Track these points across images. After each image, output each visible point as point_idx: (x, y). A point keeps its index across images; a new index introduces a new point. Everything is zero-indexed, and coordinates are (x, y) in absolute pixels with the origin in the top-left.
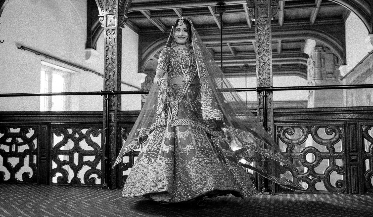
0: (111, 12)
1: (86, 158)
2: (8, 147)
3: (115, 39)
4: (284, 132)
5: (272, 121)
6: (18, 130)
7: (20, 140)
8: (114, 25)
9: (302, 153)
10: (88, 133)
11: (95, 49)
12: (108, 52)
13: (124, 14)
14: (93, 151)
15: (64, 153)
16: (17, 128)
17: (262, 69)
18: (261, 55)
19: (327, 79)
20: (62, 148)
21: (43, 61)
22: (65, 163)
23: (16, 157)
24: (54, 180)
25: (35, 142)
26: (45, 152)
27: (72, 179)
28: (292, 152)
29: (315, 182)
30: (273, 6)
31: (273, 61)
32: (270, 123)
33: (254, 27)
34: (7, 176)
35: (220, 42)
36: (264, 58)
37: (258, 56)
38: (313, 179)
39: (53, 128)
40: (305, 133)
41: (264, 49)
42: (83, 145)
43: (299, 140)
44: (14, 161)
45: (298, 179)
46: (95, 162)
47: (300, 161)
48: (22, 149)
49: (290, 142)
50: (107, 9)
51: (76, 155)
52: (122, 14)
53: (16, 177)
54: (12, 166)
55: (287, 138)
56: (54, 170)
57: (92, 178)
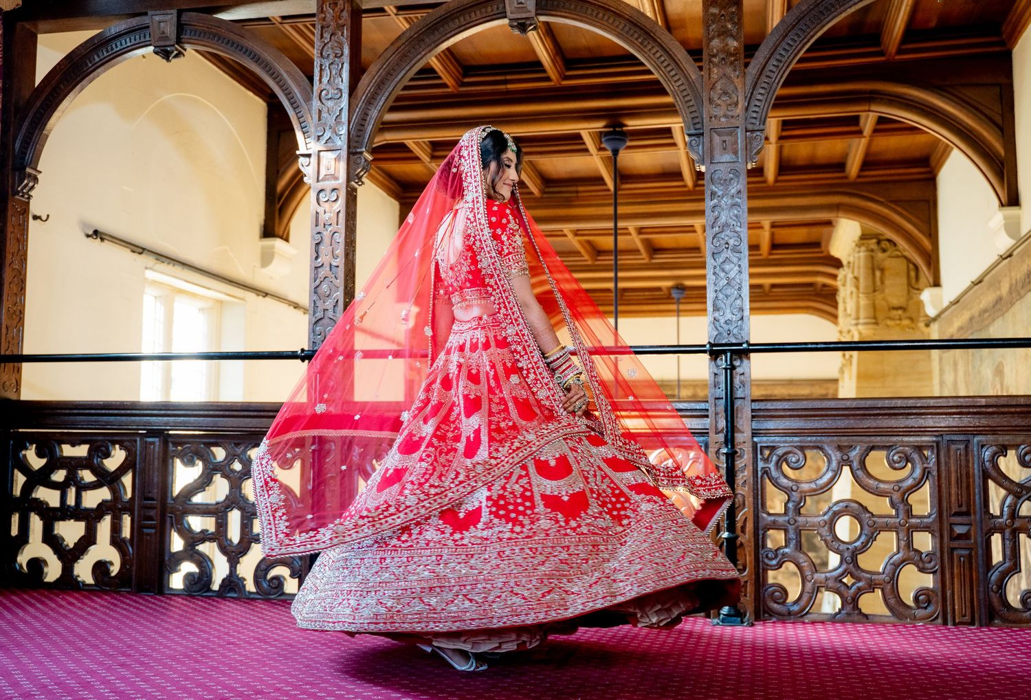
0: (330, 145)
2: (57, 493)
3: (340, 215)
4: (779, 460)
5: (748, 434)
6: (82, 451)
7: (88, 476)
8: (336, 179)
9: (826, 517)
11: (287, 240)
12: (322, 247)
13: (364, 150)
15: (204, 511)
16: (80, 444)
17: (721, 296)
18: (721, 260)
19: (889, 322)
20: (198, 499)
21: (151, 269)
22: (204, 537)
23: (78, 519)
25: (127, 480)
26: (152, 508)
27: (224, 580)
28: (800, 513)
29: (860, 592)
30: (752, 131)
31: (752, 275)
32: (743, 437)
33: (703, 185)
34: (53, 570)
35: (611, 225)
36: (727, 267)
37: (712, 261)
38: (853, 584)
39: (176, 444)
40: (834, 464)
41: (727, 243)
43: (818, 482)
44: (70, 531)
45: (814, 583)
47: (821, 536)
48: (92, 499)
49: (794, 488)
50: (319, 136)
51: (235, 517)
52: (359, 150)
53: (76, 573)
54: (65, 543)
55: (786, 477)
56: (175, 556)
57: (274, 577)
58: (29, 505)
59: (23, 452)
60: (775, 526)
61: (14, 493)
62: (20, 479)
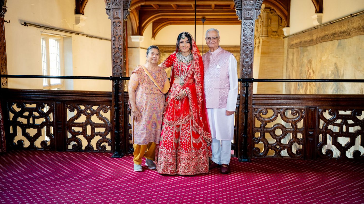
1: (97, 130)
2: (26, 120)
3: (121, 31)
4: (260, 112)
5: (251, 104)
7: (36, 114)
9: (273, 129)
10: (99, 110)
12: (115, 42)
14: (103, 124)
15: (78, 125)
16: (33, 104)
19: (272, 36)
22: (79, 133)
23: (34, 128)
24: (70, 147)
25: (51, 115)
26: (60, 124)
27: (86, 147)
28: (265, 128)
29: (281, 150)
32: (250, 106)
34: (27, 144)
38: (279, 148)
39: (67, 104)
40: (276, 114)
42: (95, 119)
43: (270, 119)
44: (32, 132)
45: (268, 147)
46: (106, 133)
47: (271, 134)
48: (38, 121)
49: (264, 120)
51: (89, 128)
53: (35, 145)
54: (30, 135)
55: (261, 117)
56: (69, 139)
57: (103, 146)
58: (15, 123)
59: (12, 106)
60: (258, 131)
61: (10, 119)
62: (12, 115)
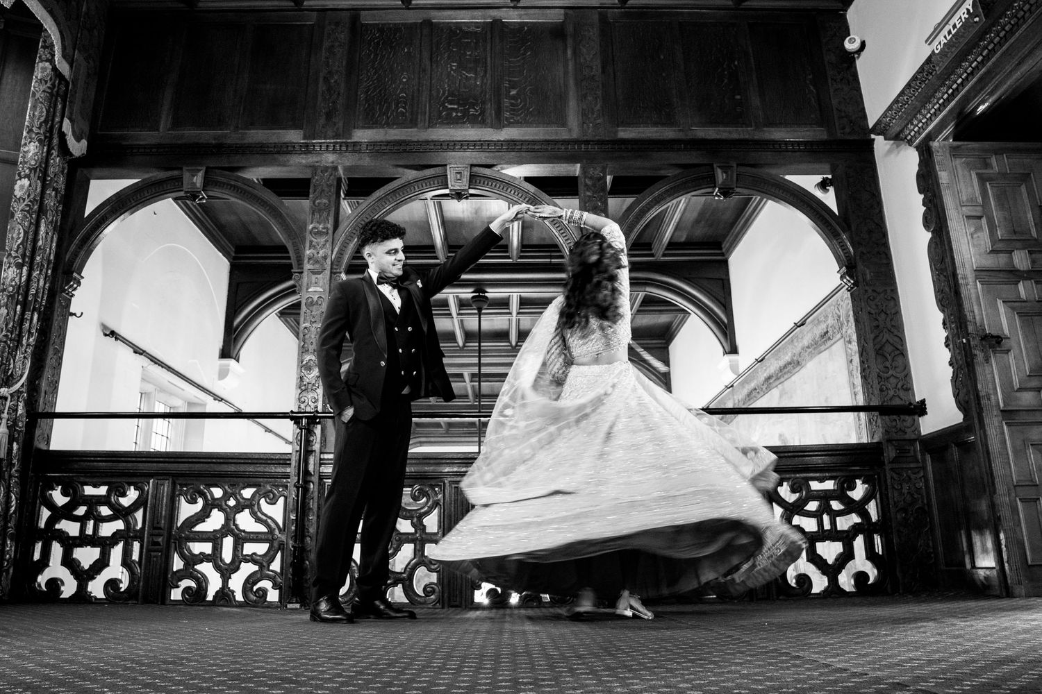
1: (249, 548)
2: (78, 525)
6: (103, 490)
7: (105, 511)
10: (256, 497)
12: (308, 338)
13: (342, 271)
14: (264, 534)
15: (203, 537)
16: (100, 485)
20: (200, 528)
22: (203, 558)
23: (94, 546)
25: (139, 515)
26: (160, 535)
27: (217, 592)
42: (245, 521)
44: (87, 556)
46: (269, 555)
48: (107, 530)
50: (309, 259)
51: (228, 542)
52: (338, 271)
53: (89, 590)
54: (82, 566)
56: (178, 574)
57: (260, 589)
58: (51, 535)
59: (50, 492)
61: (39, 525)
62: (46, 513)
